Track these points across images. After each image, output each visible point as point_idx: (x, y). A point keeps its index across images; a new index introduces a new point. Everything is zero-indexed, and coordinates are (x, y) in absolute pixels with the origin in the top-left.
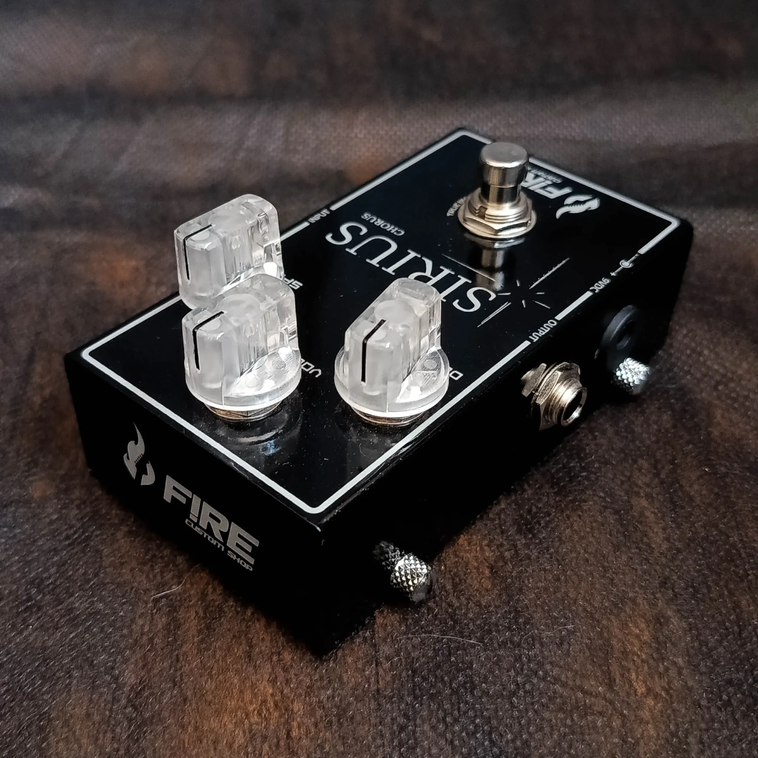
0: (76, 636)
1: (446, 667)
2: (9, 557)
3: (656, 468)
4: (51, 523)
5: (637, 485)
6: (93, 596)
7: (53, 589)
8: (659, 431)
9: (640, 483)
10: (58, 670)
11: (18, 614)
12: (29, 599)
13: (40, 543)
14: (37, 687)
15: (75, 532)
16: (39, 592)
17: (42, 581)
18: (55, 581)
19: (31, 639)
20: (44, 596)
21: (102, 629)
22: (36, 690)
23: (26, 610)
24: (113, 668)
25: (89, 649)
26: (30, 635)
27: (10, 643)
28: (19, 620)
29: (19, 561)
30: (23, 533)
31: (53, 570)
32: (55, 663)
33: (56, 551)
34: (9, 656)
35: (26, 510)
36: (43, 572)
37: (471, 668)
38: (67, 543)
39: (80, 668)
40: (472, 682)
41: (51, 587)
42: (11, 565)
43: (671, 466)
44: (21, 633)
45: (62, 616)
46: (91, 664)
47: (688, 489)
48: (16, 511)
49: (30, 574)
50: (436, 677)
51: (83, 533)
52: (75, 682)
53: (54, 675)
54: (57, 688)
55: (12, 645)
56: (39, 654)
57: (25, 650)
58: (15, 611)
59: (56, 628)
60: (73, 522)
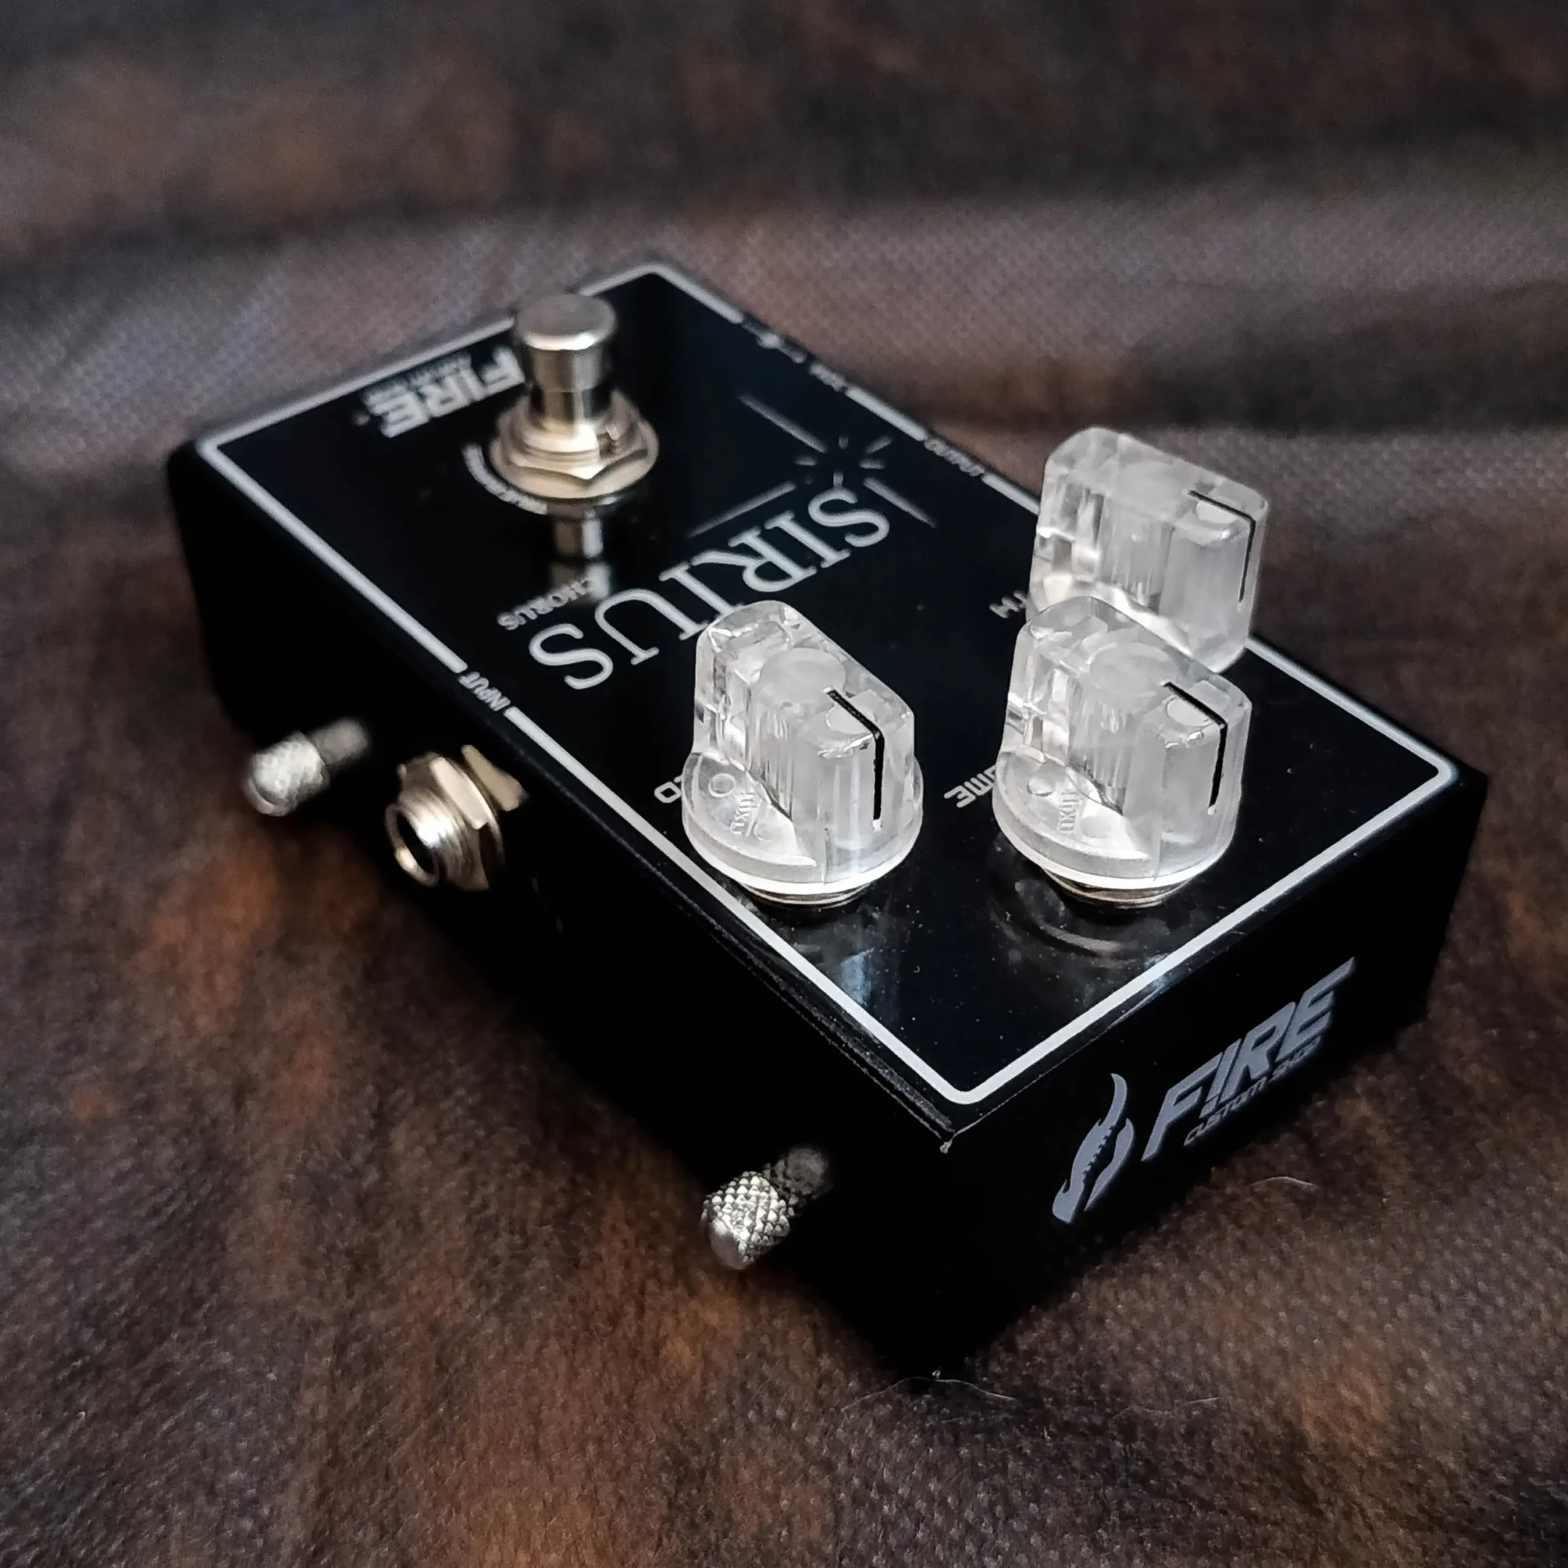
0: (176, 1425)
1: (949, 1470)
2: (32, 1261)
4: (121, 1178)
6: (209, 1335)
7: (129, 1328)
10: (141, 1503)
11: (57, 1387)
12: (78, 1354)
13: (99, 1224)
14: (99, 1544)
15: (171, 1199)
16: (99, 1335)
17: (105, 1311)
18: (133, 1309)
19: (84, 1439)
20: (110, 1344)
21: (231, 1413)
22: (96, 1552)
23: (72, 1378)
24: (256, 1501)
25: (204, 1455)
26: (81, 1430)
27: (39, 1452)
28: (59, 1401)
29: (54, 1268)
30: (60, 1202)
31: (126, 1286)
32: (132, 1488)
33: (130, 1243)
34: (39, 1482)
35: (62, 1149)
36: (106, 1291)
37: (1004, 1471)
38: (154, 1223)
39: (186, 1498)
40: (1007, 1502)
41: (124, 1322)
42: (39, 1278)
44: (61, 1428)
45: (147, 1385)
46: (211, 1492)
48: (41, 1154)
49: (78, 1295)
50: (927, 1496)
51: (189, 1198)
52: (177, 1530)
53: (132, 1515)
54: (140, 1545)
55: (44, 1458)
56: (100, 1470)
57: (71, 1464)
58: (49, 1381)
59: (134, 1411)
60: (167, 1175)
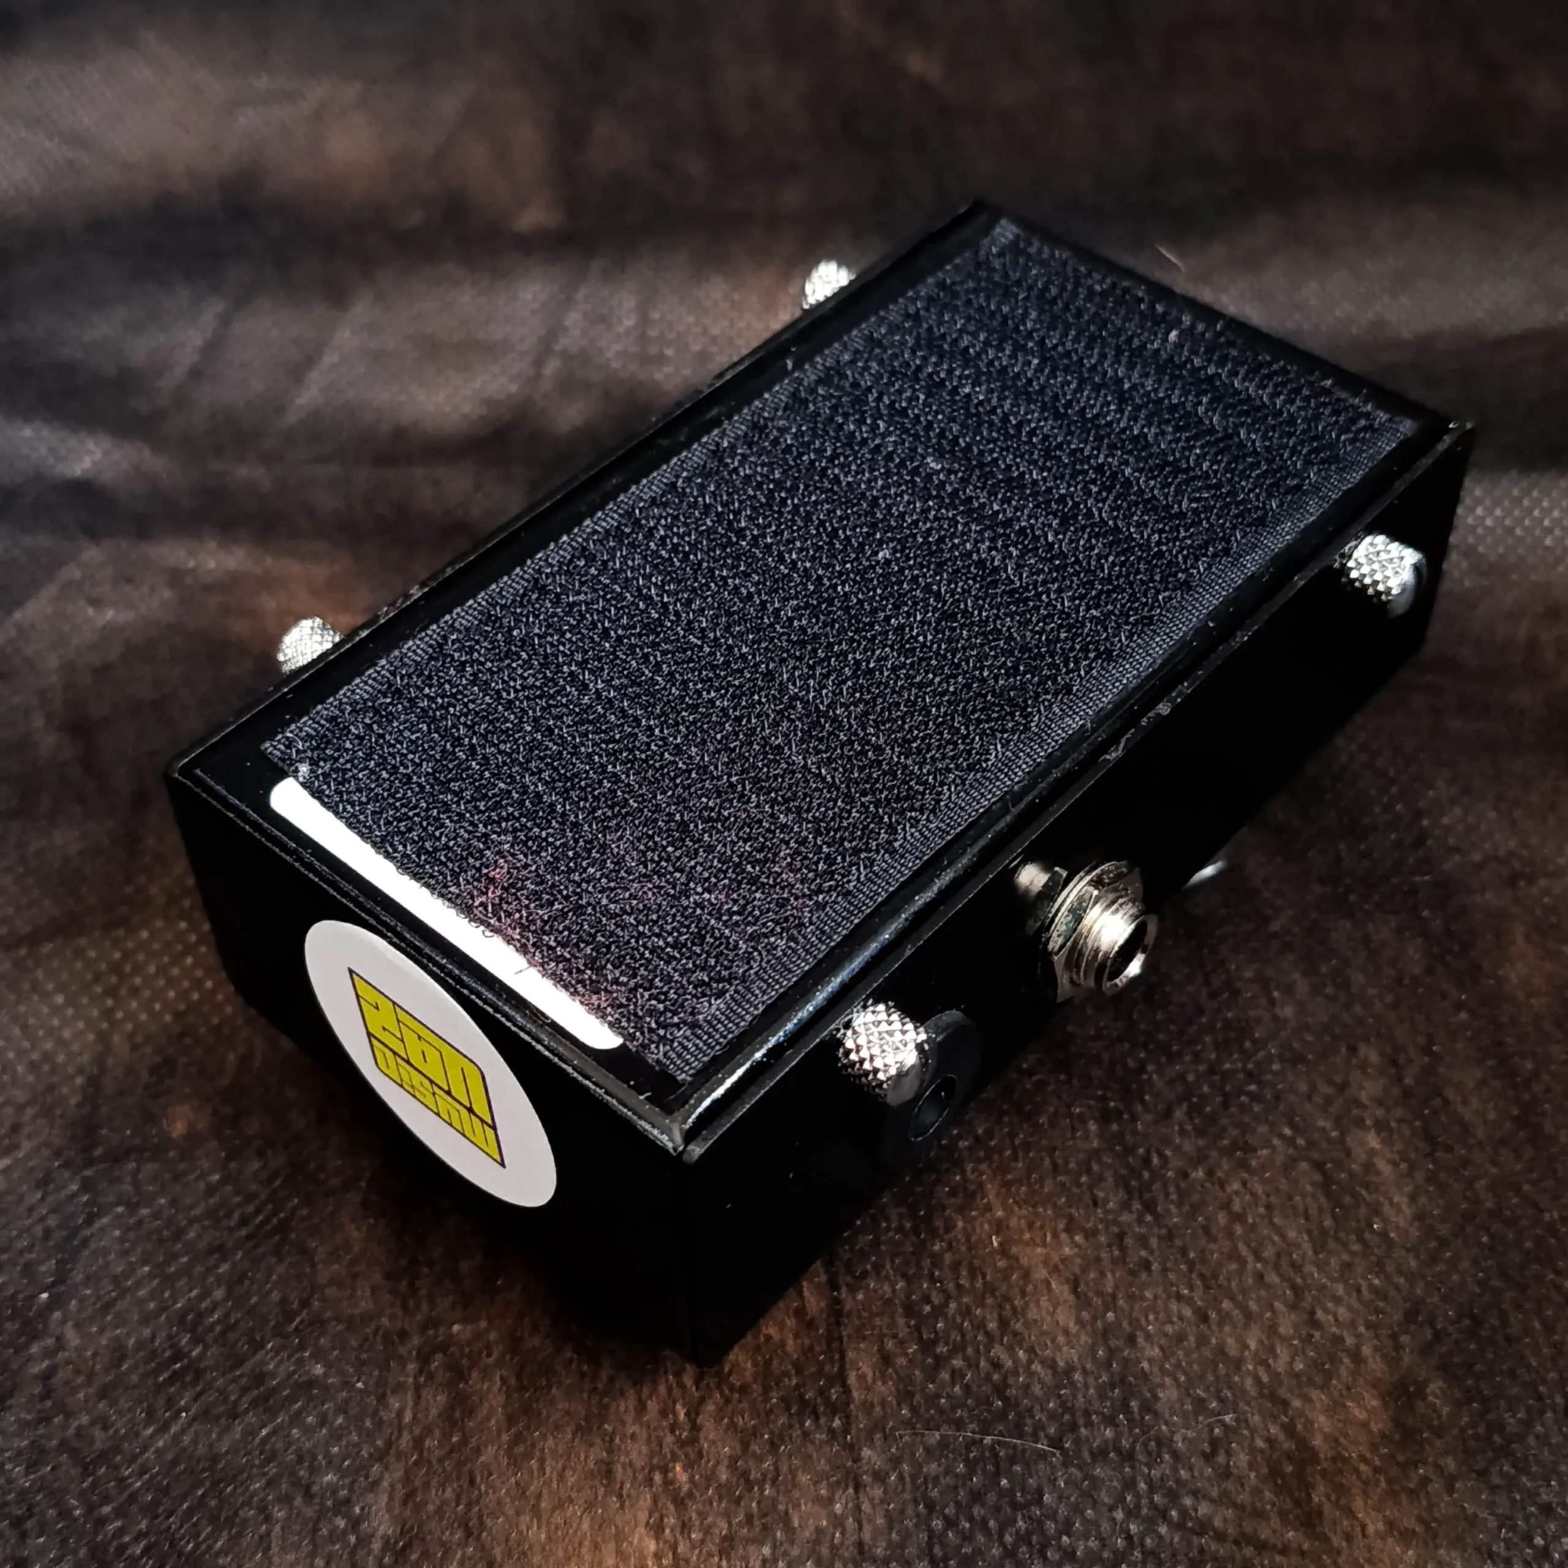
0: (274, 1432)
1: (991, 1498)
2: (132, 1269)
3: (1394, 1063)
4: (211, 1190)
5: (1358, 1103)
6: (302, 1347)
7: (223, 1333)
8: (1399, 981)
9: (1364, 1096)
10: (243, 1504)
11: (159, 1388)
12: (177, 1357)
13: (192, 1235)
14: (204, 1541)
15: (258, 1211)
16: (196, 1341)
17: (200, 1316)
18: (227, 1315)
19: (186, 1439)
20: (206, 1347)
21: (323, 1421)
22: (204, 1547)
23: (174, 1377)
24: (348, 1501)
25: (300, 1459)
26: (183, 1431)
27: (145, 1449)
28: (161, 1401)
29: (151, 1276)
30: (156, 1215)
31: (219, 1294)
32: (235, 1488)
33: (223, 1252)
34: (147, 1476)
35: (156, 1166)
36: (202, 1297)
37: (1039, 1502)
38: (243, 1232)
39: (286, 1500)
40: (1043, 1532)
41: (218, 1329)
42: (138, 1285)
43: (1426, 1059)
44: (164, 1428)
45: (245, 1390)
46: (308, 1495)
47: (1460, 1108)
48: (138, 1171)
49: (176, 1302)
50: (971, 1519)
51: (275, 1213)
52: (277, 1528)
53: (236, 1514)
54: (244, 1542)
55: (150, 1455)
56: (203, 1470)
57: (175, 1462)
58: (150, 1382)
59: (234, 1415)
60: (253, 1187)
